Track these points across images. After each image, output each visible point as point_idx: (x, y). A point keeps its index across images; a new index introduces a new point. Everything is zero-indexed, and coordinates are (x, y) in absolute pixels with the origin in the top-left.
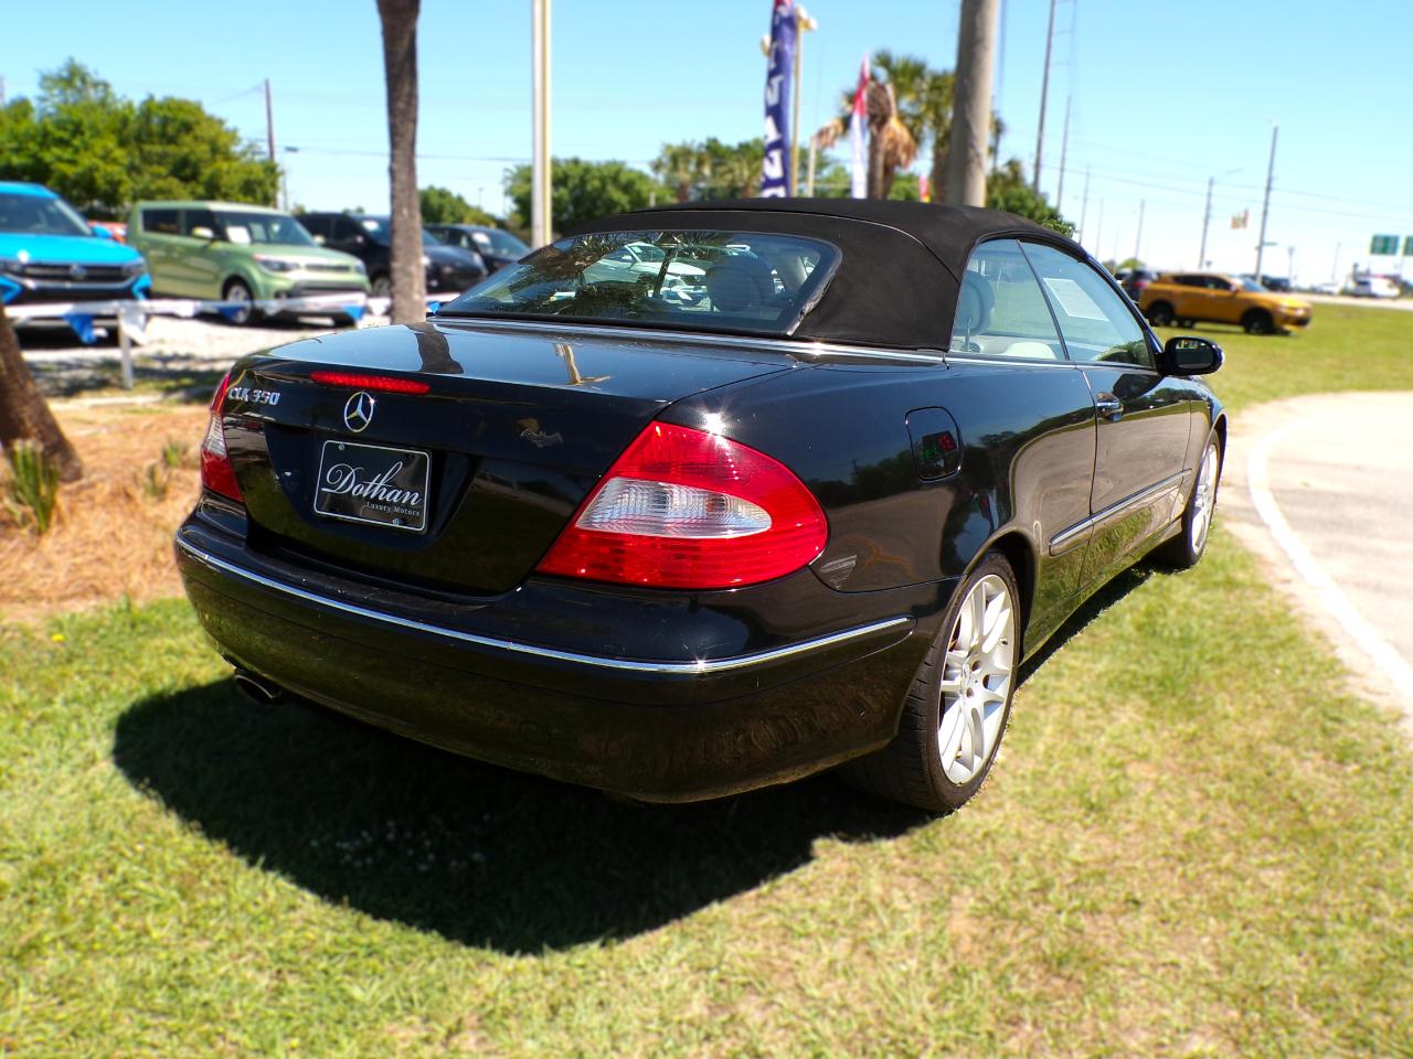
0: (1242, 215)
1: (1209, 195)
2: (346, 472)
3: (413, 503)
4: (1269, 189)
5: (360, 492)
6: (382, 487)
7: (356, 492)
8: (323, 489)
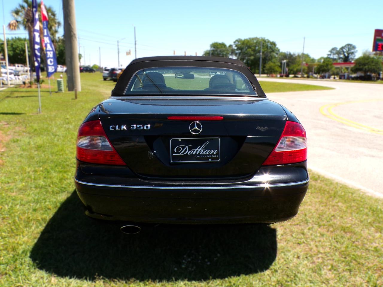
0: (129, 51)
1: (118, 45)
2: (183, 148)
3: (215, 153)
4: (135, 44)
5: (192, 153)
6: (201, 150)
7: (190, 153)
8: (174, 154)
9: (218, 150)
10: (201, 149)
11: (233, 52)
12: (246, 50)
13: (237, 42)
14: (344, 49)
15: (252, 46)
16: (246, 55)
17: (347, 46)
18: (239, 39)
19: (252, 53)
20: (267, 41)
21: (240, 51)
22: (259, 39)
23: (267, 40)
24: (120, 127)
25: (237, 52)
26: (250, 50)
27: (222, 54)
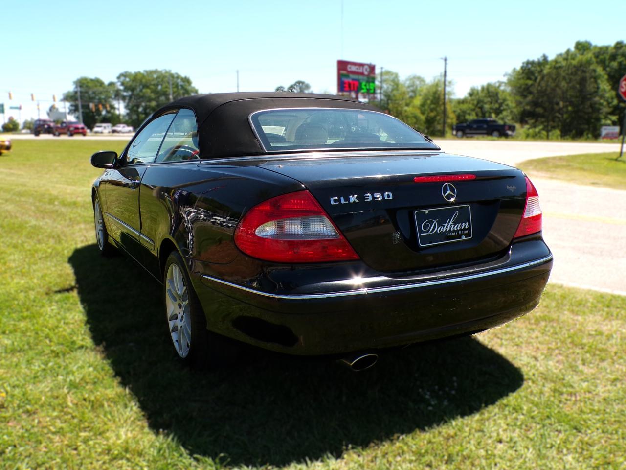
2: (432, 223)
3: (466, 227)
5: (441, 230)
6: (451, 225)
7: (440, 230)
8: (421, 234)
9: (469, 223)
10: (451, 223)
11: (118, 95)
12: (141, 91)
13: (122, 79)
14: (294, 88)
15: (151, 85)
16: (141, 99)
17: (298, 84)
18: (126, 72)
19: (153, 96)
20: (176, 76)
21: (130, 93)
22: (161, 72)
23: (177, 74)
24: (347, 199)
25: (125, 94)
26: (148, 91)
27: (97, 97)
